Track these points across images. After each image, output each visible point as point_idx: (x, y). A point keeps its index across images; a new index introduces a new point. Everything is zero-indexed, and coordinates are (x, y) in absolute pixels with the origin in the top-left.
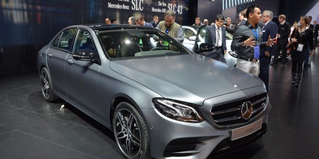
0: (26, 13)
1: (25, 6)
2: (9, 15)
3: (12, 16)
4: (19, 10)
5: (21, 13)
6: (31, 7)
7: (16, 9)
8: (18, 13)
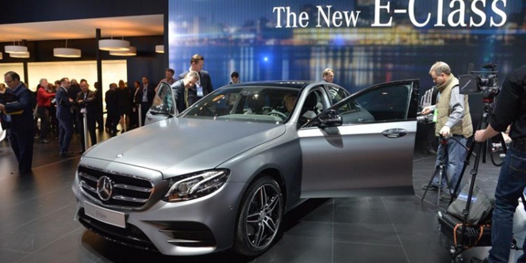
0: (371, 74)
1: (371, 66)
2: (350, 77)
3: (353, 78)
4: (363, 70)
5: (365, 73)
6: (379, 65)
7: (360, 70)
8: (362, 73)
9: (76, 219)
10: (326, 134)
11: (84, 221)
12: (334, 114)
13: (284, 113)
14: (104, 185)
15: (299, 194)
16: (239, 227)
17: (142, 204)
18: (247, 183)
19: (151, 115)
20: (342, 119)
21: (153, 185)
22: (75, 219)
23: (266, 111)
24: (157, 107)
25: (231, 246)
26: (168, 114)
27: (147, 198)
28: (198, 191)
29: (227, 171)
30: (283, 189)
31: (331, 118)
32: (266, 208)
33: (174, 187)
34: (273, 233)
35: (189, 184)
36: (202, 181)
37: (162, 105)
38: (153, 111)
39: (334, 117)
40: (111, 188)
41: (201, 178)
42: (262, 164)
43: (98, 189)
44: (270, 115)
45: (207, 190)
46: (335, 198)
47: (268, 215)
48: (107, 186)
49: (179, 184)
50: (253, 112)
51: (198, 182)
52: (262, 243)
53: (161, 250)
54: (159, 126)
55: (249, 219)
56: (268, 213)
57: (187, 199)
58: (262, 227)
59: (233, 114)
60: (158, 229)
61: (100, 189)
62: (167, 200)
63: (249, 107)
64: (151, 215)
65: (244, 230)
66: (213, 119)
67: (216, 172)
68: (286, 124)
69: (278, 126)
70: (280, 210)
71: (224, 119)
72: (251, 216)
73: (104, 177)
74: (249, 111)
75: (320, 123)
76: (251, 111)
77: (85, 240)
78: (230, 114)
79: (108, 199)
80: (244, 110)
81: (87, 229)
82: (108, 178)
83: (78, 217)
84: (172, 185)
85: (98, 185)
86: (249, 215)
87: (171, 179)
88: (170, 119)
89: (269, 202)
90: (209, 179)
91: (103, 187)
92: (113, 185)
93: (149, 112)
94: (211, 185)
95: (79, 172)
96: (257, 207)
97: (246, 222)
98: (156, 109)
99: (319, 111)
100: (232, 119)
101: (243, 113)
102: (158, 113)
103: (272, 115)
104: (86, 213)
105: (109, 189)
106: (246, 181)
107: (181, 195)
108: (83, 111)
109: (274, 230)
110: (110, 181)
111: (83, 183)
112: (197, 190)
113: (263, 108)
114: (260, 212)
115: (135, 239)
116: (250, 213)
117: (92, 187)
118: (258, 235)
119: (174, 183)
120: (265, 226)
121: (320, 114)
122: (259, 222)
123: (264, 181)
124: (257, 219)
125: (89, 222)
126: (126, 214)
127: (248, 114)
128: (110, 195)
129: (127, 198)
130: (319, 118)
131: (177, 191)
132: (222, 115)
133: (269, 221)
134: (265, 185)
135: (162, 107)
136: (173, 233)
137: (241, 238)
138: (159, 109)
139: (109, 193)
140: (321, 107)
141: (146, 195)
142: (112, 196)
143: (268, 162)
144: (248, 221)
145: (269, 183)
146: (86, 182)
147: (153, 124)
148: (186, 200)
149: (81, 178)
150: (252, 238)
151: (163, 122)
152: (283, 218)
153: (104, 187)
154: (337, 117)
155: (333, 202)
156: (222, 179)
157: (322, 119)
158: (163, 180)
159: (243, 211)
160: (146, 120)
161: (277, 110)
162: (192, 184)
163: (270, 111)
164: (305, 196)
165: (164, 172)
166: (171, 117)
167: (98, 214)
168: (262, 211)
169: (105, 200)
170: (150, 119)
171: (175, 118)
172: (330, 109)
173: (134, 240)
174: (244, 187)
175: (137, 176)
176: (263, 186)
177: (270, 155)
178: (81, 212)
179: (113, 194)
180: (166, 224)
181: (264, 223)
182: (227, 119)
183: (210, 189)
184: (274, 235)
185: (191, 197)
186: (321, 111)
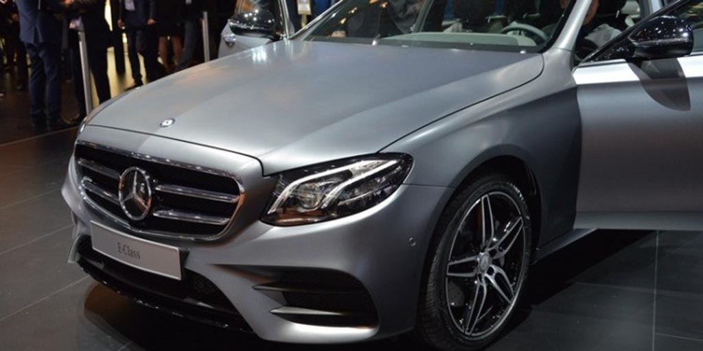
9: (72, 260)
10: (646, 77)
11: (90, 264)
12: (669, 27)
13: (539, 27)
14: (134, 188)
15: (572, 219)
16: (431, 287)
17: (217, 229)
18: (449, 186)
19: (233, 35)
20: (691, 36)
21: (241, 189)
22: (70, 261)
23: (495, 25)
24: (246, 16)
25: (412, 328)
26: (272, 32)
27: (229, 216)
28: (341, 203)
29: (405, 159)
30: (533, 205)
31: (660, 37)
32: (491, 246)
33: (287, 192)
34: (506, 305)
35: (321, 187)
36: (350, 182)
37: (257, 11)
38: (237, 24)
39: (671, 33)
40: (150, 192)
41: (348, 175)
42: (485, 146)
43: (120, 195)
44: (505, 32)
45: (360, 200)
46: (661, 232)
47: (496, 262)
48: (142, 189)
49: (298, 187)
50: (466, 27)
51: (339, 183)
52: (483, 326)
53: (256, 330)
54: (251, 58)
55: (453, 269)
56: (495, 257)
57: (316, 220)
58: (481, 288)
59: (418, 31)
60: (252, 284)
61: (124, 197)
62: (272, 221)
63: (456, 16)
64: (237, 252)
65: (441, 293)
66: (371, 43)
67: (381, 161)
68: (546, 54)
69: (524, 58)
70: (526, 253)
71: (398, 44)
72: (456, 262)
73: (133, 168)
74: (457, 24)
75: (633, 48)
76: (460, 26)
77: (93, 305)
78: (410, 32)
79: (143, 217)
80: (445, 23)
81: (96, 283)
82: (143, 172)
83: (78, 257)
84: (281, 190)
85: (121, 186)
86: (453, 260)
87: (281, 176)
88: (275, 44)
89: (499, 233)
90: (363, 176)
91: (132, 190)
92: (153, 186)
93: (227, 29)
94: (369, 190)
95: (77, 158)
96: (471, 243)
97: (446, 276)
98: (243, 21)
99: (629, 23)
100: (416, 42)
101: (441, 29)
102: (247, 31)
103: (510, 34)
104: (94, 248)
105: (145, 197)
106: (448, 183)
107: (302, 210)
108: (75, 24)
109: (510, 297)
110: (147, 177)
111: (86, 182)
112: (338, 200)
113: (490, 18)
114: (477, 254)
115: (201, 304)
116: (457, 255)
117: (107, 191)
118: (472, 307)
119: (286, 185)
120: (488, 287)
121: (633, 29)
122: (475, 278)
123: (490, 184)
124: (471, 270)
125: (101, 266)
126: (183, 249)
127: (453, 31)
128: (147, 208)
129: (182, 215)
130: (629, 37)
131: (294, 201)
132: (392, 35)
133: (499, 278)
134: (491, 194)
135: (258, 16)
136: (283, 292)
137: (434, 311)
138: (249, 21)
139: (146, 204)
140: (635, 13)
141: (226, 210)
142: (151, 210)
143: (499, 142)
144: (449, 274)
145: (503, 191)
146: (94, 180)
147: (237, 54)
148: (313, 223)
149: (82, 171)
150: (459, 312)
151: (260, 51)
152: (532, 271)
153: (134, 192)
154: (679, 34)
155: (657, 242)
156: (393, 179)
157: (636, 39)
158: (264, 176)
159: (439, 251)
160: (222, 46)
161: (520, 21)
162: (326, 186)
163: (505, 23)
164: (585, 226)
165: (265, 159)
166: (276, 39)
167: (121, 249)
168: (482, 254)
169: (136, 219)
170: (230, 44)
171: (287, 42)
172: (660, 13)
173: (200, 307)
174: (443, 197)
175: (203, 168)
176: (486, 196)
177: (505, 125)
178: (85, 245)
179: (154, 206)
180: (270, 274)
181: (486, 279)
182: (404, 42)
183: (366, 198)
184: (511, 308)
185: (325, 214)
186: (635, 20)
